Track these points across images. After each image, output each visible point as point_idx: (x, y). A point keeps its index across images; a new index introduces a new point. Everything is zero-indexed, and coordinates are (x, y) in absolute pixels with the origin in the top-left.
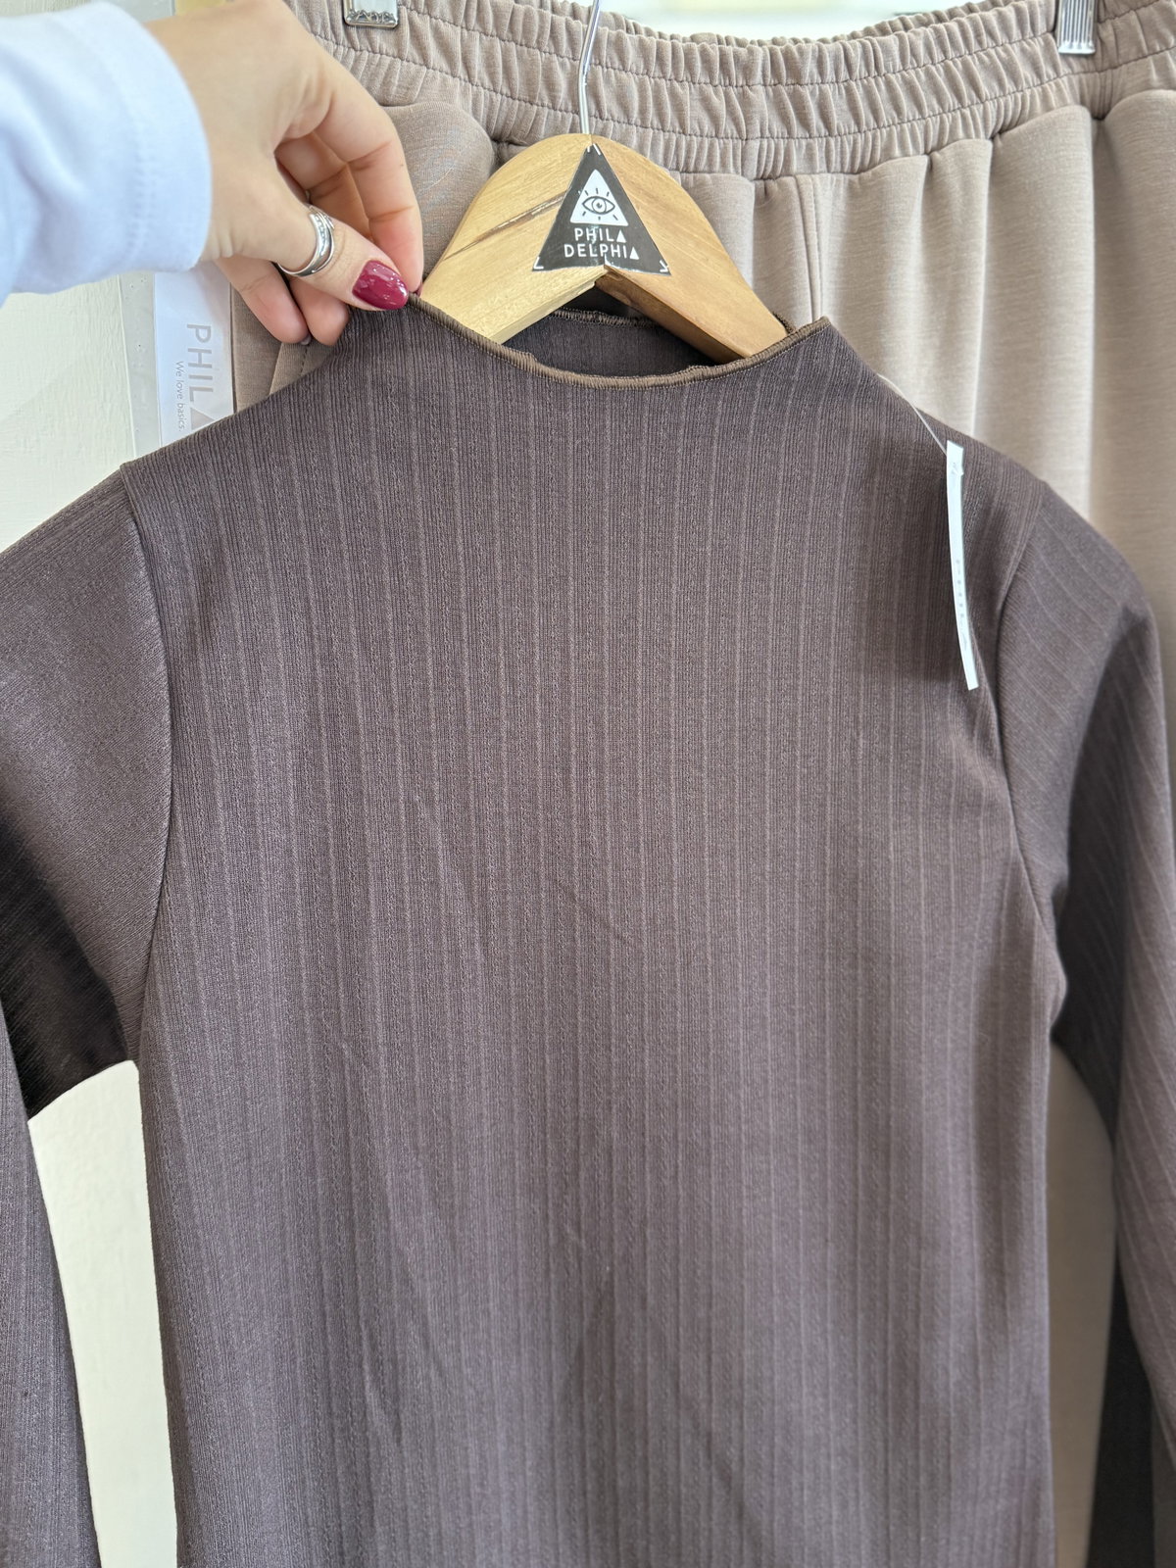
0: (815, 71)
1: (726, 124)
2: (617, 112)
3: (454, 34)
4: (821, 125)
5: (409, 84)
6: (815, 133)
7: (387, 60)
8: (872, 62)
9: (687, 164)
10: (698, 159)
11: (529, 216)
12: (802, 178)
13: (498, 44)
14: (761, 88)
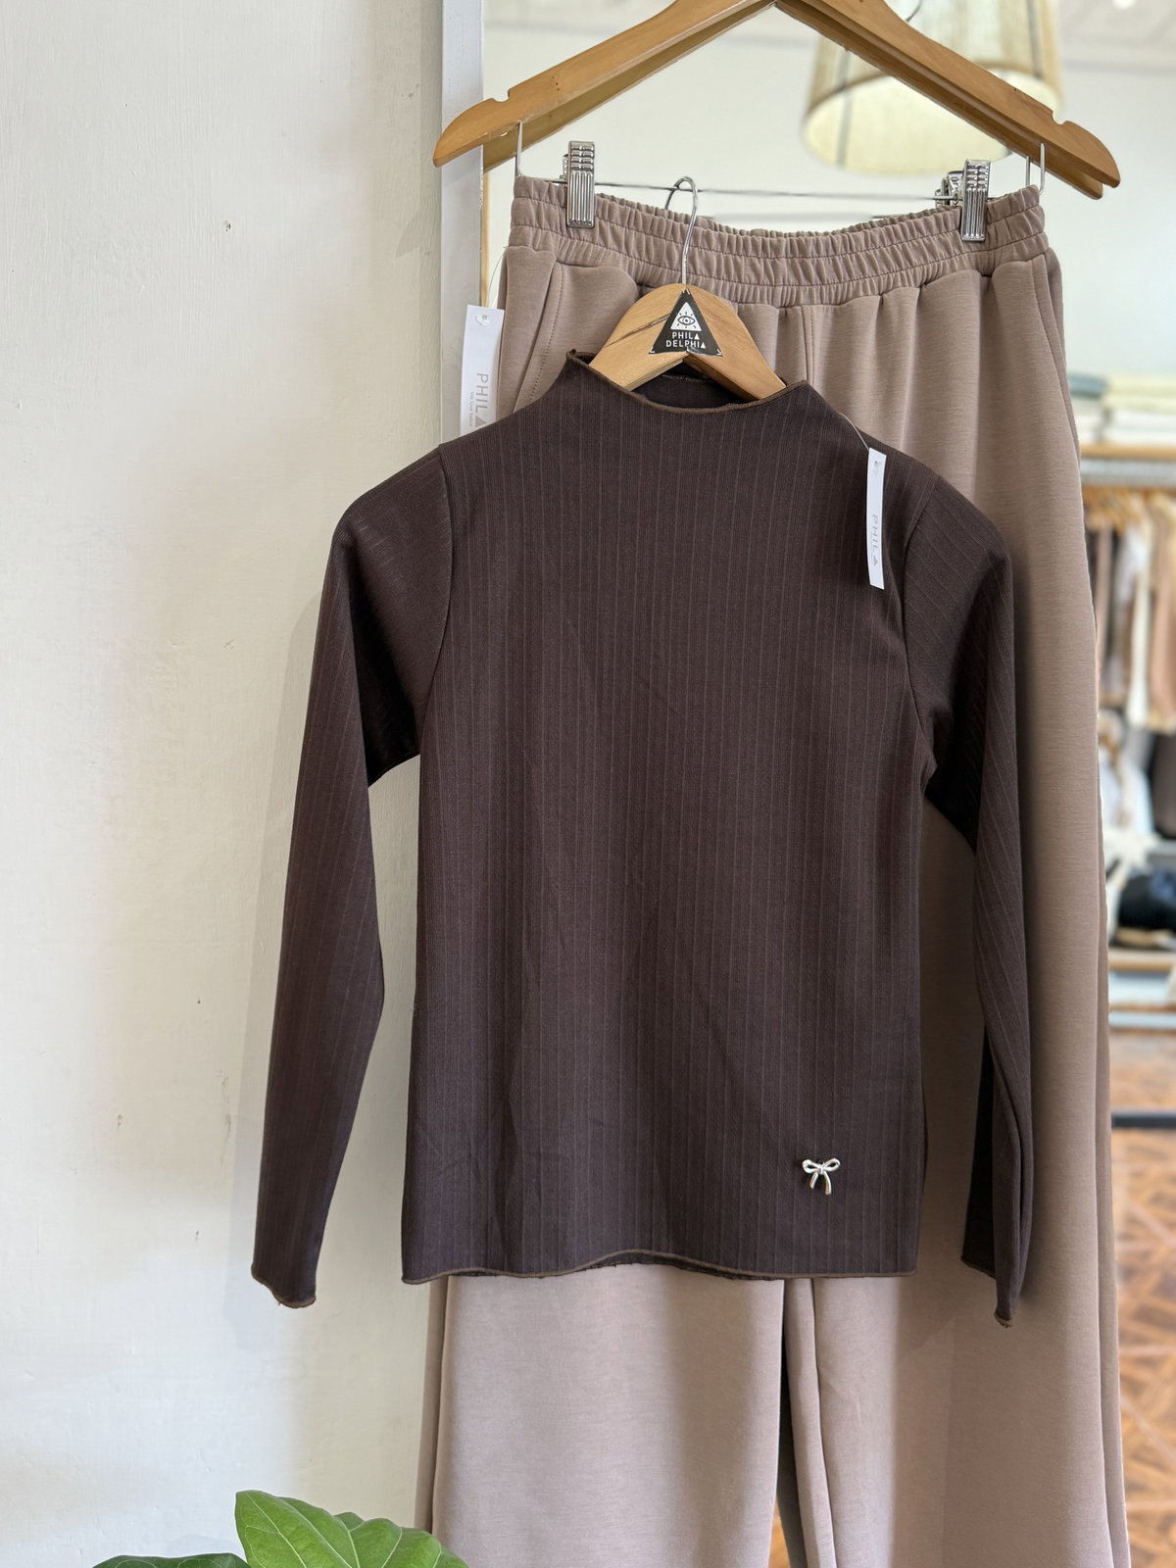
0: (814, 250)
1: (764, 278)
2: (704, 271)
3: (621, 232)
4: (818, 279)
5: (597, 256)
6: (814, 283)
7: (587, 244)
8: (848, 246)
9: (741, 298)
10: (748, 296)
11: (650, 326)
12: (807, 308)
13: (644, 236)
14: (784, 260)
